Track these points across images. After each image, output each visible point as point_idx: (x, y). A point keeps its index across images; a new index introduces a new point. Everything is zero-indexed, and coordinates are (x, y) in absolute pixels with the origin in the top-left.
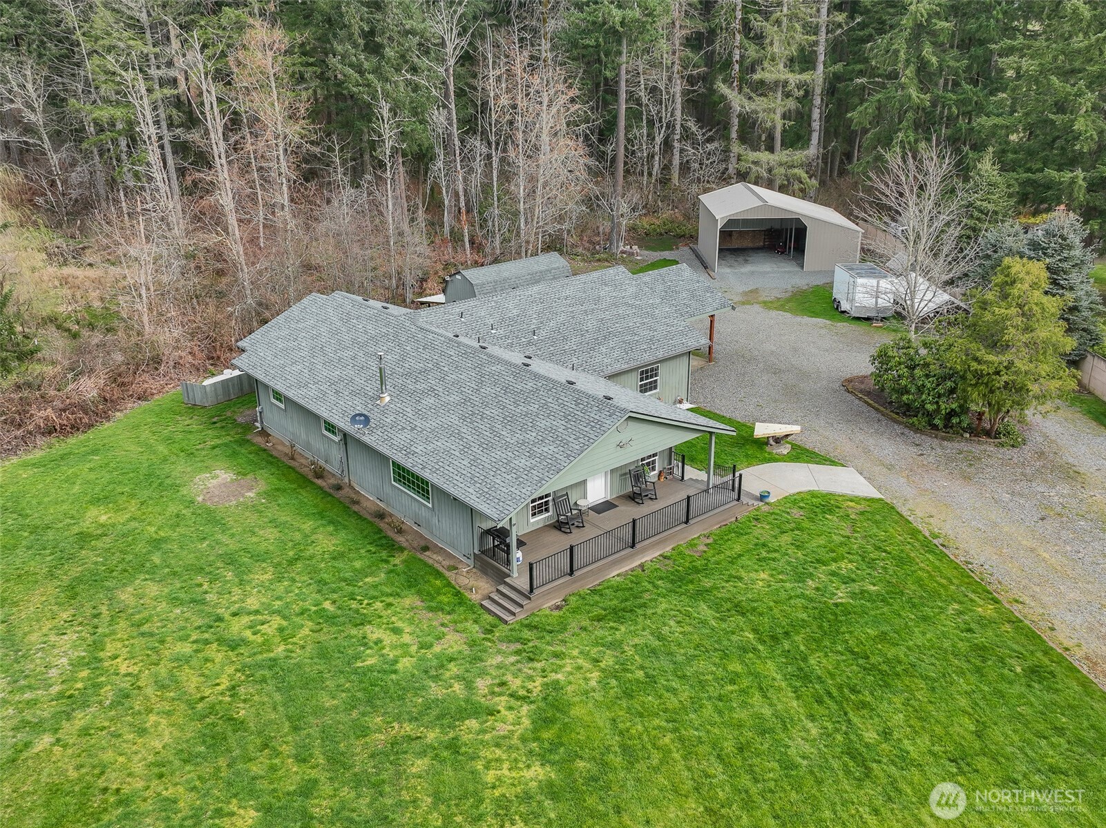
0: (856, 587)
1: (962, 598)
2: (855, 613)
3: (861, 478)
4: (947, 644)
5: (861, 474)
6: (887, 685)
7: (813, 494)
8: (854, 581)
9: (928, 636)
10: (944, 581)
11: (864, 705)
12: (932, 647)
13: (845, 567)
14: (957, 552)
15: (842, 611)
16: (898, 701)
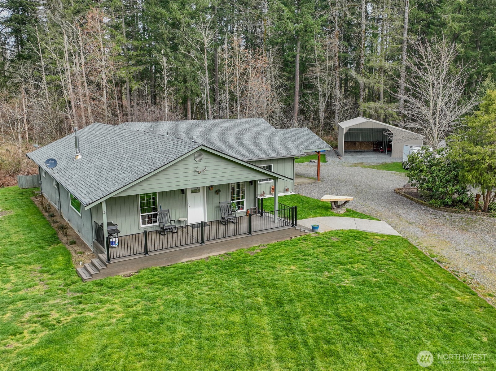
0: (361, 278)
1: (443, 290)
2: (353, 292)
3: (390, 227)
4: (423, 317)
5: (390, 225)
6: (360, 341)
7: (351, 231)
8: (360, 275)
9: (408, 311)
10: (433, 280)
11: (332, 353)
12: (410, 318)
13: (357, 267)
14: (448, 265)
15: (343, 291)
16: (365, 354)
